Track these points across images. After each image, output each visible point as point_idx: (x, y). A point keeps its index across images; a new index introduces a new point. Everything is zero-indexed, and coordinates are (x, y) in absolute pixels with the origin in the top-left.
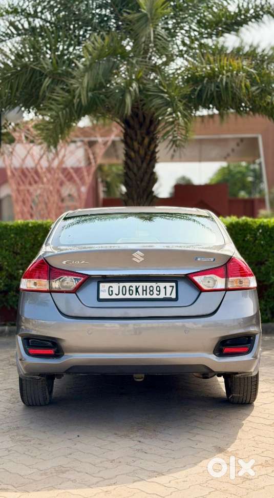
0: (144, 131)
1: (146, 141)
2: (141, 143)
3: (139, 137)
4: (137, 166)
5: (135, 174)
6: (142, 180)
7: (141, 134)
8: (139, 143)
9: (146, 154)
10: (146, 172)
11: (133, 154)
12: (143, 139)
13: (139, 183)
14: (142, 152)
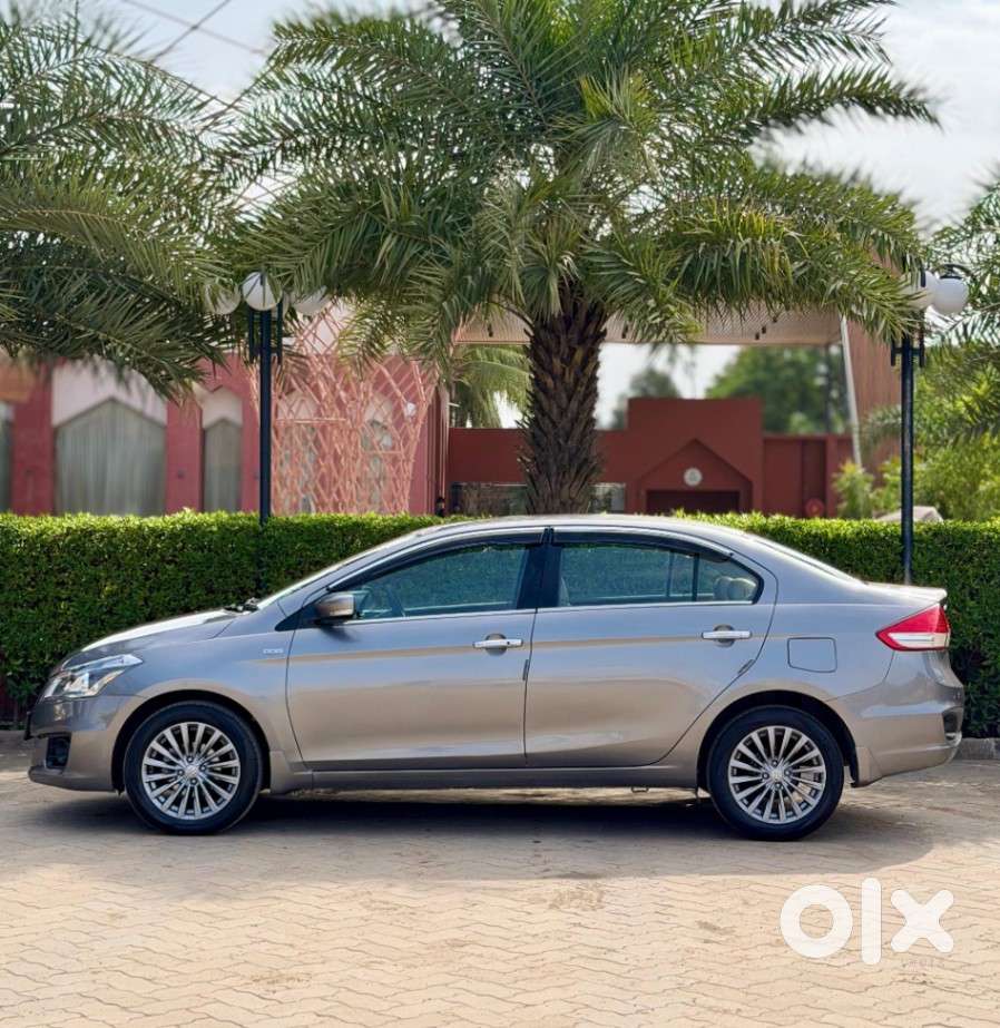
0: (575, 337)
1: (579, 355)
2: (567, 361)
3: (564, 349)
4: (559, 407)
5: (553, 423)
6: (568, 436)
7: (569, 341)
8: (562, 361)
9: (577, 381)
10: (575, 420)
11: (550, 382)
12: (573, 351)
13: (561, 441)
14: (569, 378)
